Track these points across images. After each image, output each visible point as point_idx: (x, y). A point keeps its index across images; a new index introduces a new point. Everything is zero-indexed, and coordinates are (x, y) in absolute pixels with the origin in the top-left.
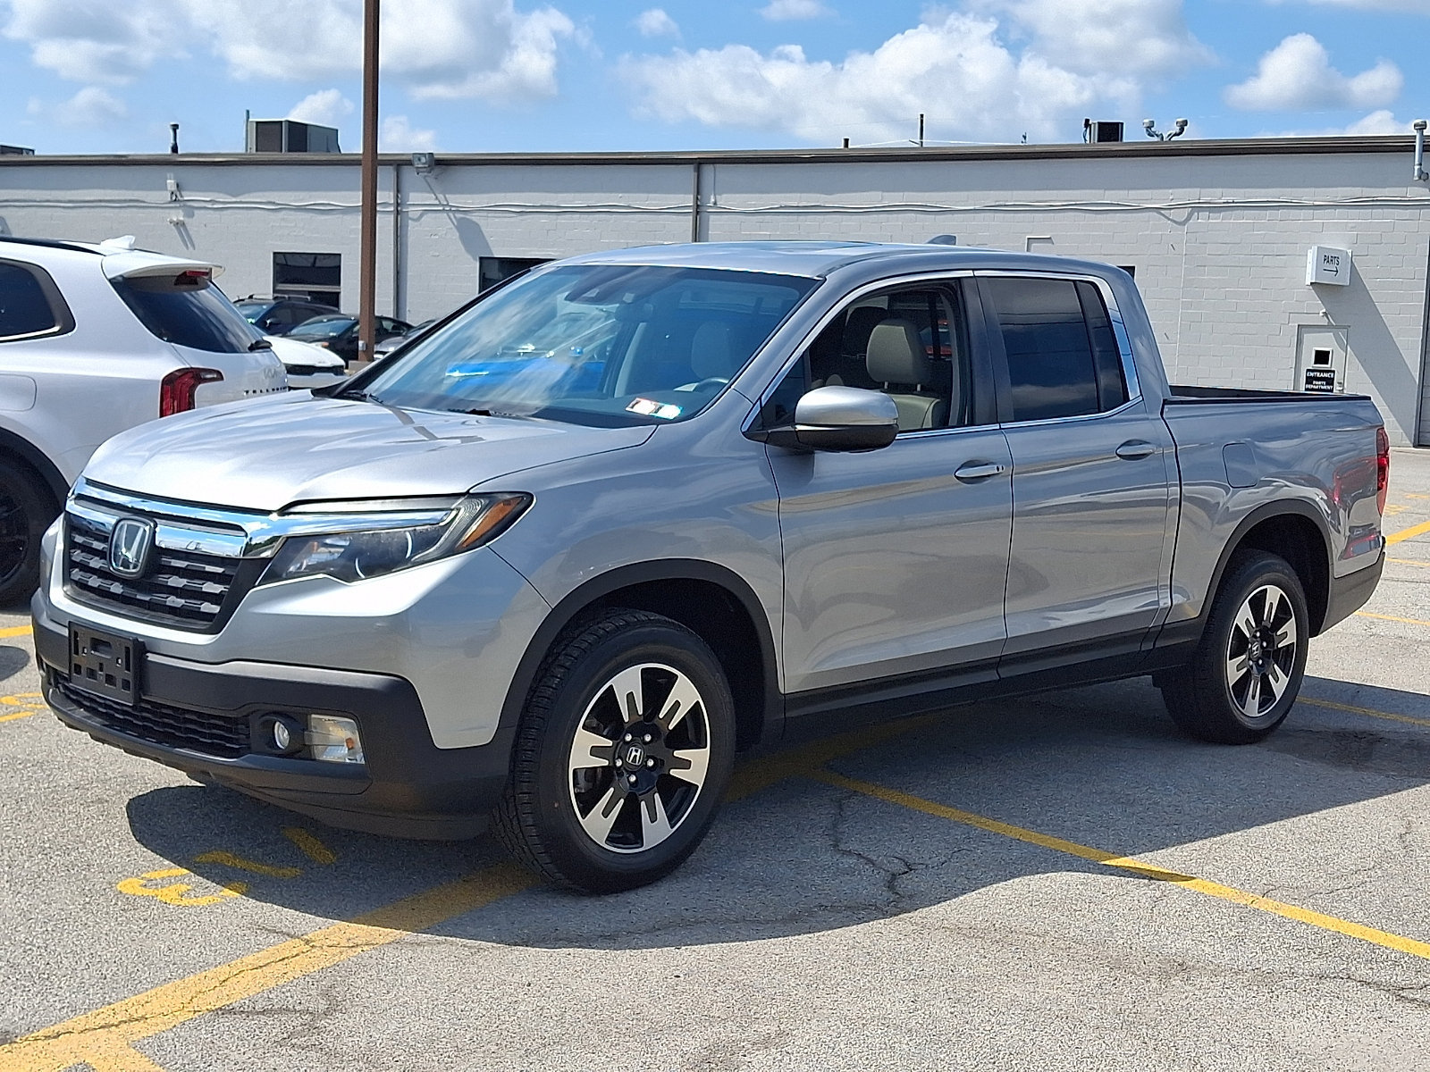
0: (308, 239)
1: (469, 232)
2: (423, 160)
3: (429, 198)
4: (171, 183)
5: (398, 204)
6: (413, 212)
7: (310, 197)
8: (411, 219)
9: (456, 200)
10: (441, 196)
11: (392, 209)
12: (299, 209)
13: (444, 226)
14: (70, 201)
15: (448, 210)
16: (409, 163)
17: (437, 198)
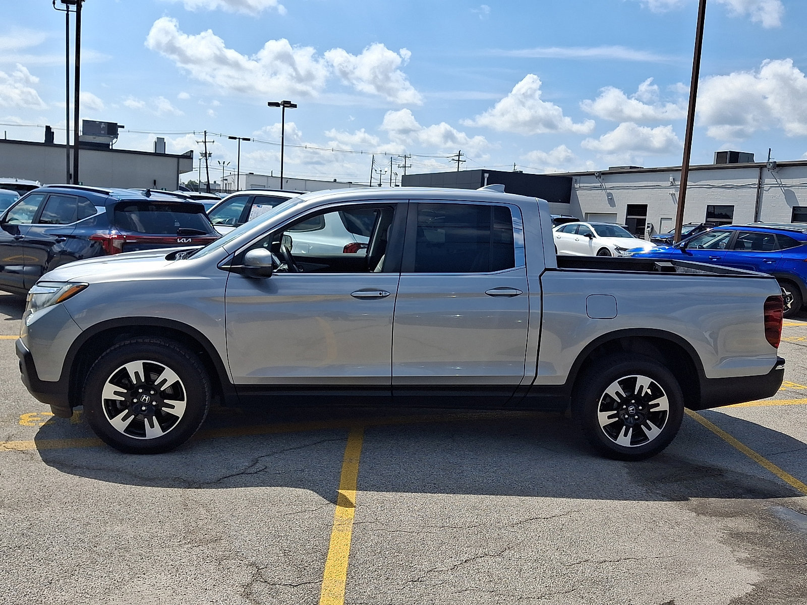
0: (720, 199)
1: (789, 195)
2: (771, 165)
3: (773, 181)
4: (671, 179)
5: (760, 184)
6: (766, 187)
7: (724, 182)
8: (765, 190)
9: (784, 182)
10: (778, 180)
11: (757, 186)
12: (719, 187)
13: (779, 192)
14: (635, 187)
15: (781, 186)
16: (765, 166)
17: (777, 181)
